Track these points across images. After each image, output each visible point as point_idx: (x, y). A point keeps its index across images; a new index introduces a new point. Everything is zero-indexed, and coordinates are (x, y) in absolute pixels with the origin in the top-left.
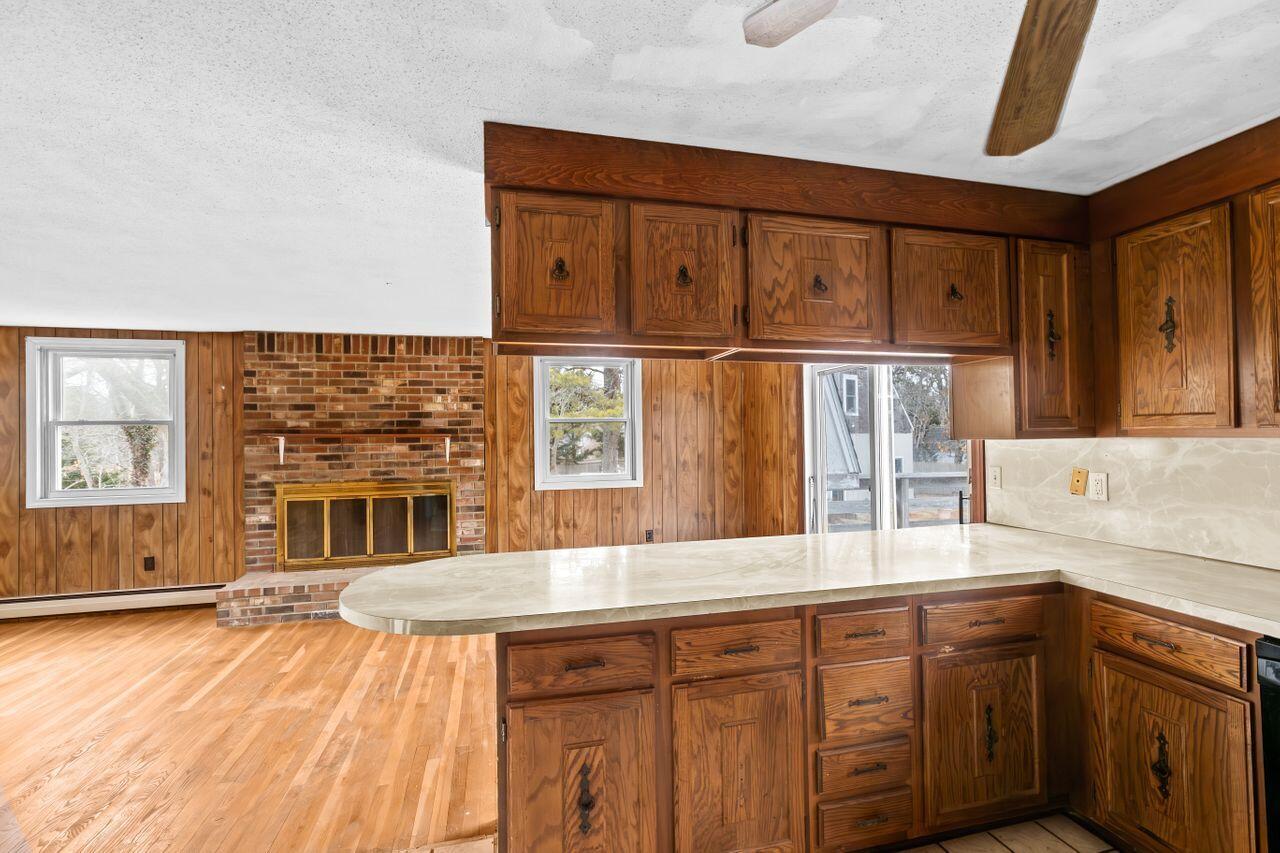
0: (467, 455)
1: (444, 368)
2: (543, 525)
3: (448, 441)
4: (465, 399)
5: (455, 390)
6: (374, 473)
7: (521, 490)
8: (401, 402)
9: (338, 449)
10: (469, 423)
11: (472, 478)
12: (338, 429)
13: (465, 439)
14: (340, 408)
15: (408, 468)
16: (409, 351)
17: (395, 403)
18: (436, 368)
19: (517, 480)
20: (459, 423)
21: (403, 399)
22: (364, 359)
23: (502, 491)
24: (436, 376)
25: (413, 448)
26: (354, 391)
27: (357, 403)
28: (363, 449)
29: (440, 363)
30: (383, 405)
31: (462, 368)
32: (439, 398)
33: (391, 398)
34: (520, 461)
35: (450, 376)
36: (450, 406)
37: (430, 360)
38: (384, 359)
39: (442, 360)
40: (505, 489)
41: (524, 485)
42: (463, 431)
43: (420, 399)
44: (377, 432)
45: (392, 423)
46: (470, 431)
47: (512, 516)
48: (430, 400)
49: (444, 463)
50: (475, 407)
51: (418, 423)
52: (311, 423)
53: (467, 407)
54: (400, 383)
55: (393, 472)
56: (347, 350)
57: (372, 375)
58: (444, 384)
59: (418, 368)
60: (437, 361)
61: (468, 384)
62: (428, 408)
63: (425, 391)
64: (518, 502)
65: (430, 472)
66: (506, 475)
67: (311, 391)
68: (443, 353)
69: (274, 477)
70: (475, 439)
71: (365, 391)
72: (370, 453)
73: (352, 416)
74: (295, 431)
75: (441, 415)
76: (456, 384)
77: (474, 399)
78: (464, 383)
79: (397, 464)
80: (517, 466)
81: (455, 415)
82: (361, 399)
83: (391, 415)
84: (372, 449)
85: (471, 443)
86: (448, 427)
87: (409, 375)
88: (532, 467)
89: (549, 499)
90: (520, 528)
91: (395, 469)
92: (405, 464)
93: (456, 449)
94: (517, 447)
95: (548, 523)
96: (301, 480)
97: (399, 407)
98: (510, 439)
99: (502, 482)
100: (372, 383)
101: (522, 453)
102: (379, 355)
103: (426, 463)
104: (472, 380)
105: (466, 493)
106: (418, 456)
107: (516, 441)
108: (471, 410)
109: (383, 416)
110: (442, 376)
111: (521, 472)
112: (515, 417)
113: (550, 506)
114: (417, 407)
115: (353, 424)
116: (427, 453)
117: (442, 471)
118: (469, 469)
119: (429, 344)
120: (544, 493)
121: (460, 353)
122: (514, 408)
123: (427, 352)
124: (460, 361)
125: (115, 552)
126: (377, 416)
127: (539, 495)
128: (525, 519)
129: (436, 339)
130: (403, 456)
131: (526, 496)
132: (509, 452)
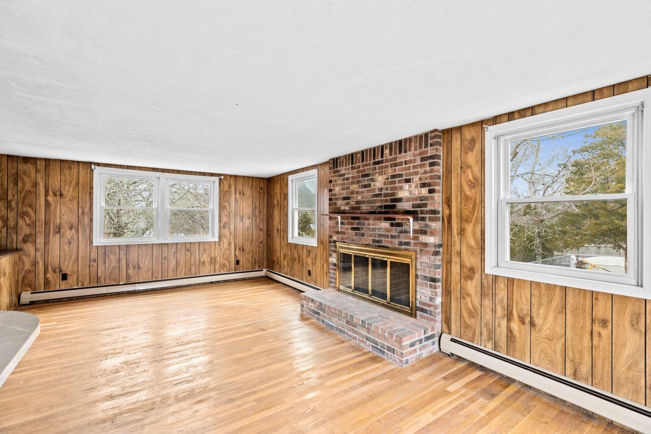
0: (424, 232)
1: (410, 161)
2: (494, 311)
3: (411, 220)
4: (423, 185)
5: (416, 178)
6: (374, 241)
7: (472, 269)
8: (386, 192)
9: (359, 224)
10: (425, 205)
11: (427, 253)
12: (359, 211)
13: (423, 219)
14: (360, 198)
15: (389, 239)
16: (391, 154)
17: (383, 192)
18: (406, 163)
19: (470, 260)
20: (419, 206)
21: (387, 189)
22: (369, 165)
23: (455, 269)
24: (405, 169)
25: (392, 225)
26: (365, 186)
27: (367, 195)
28: (369, 225)
29: (408, 159)
30: (378, 194)
31: (422, 159)
32: (406, 186)
33: (381, 189)
34: (472, 242)
35: (414, 167)
36: (414, 193)
37: (402, 157)
38: (378, 163)
39: (409, 156)
40: (458, 266)
41: (474, 266)
42: (422, 212)
43: (396, 188)
44: (374, 213)
45: (381, 207)
46: (427, 212)
47: (464, 294)
48: (401, 188)
49: (408, 237)
50: (431, 191)
51: (394, 206)
52: (349, 208)
53: (424, 191)
54: (386, 177)
55: (382, 241)
56: (363, 161)
57: (373, 174)
58: (410, 174)
59: (395, 165)
60: (406, 157)
61: (425, 172)
62: (401, 194)
63: (400, 182)
64: (469, 282)
65: (401, 244)
66: (459, 254)
67: (348, 188)
68: (410, 150)
69: (337, 238)
70: (431, 219)
71: (369, 185)
72: (372, 227)
73: (364, 202)
74: (344, 212)
75: (408, 200)
76: (417, 173)
77: (429, 185)
78: (422, 172)
79: (384, 236)
80: (469, 247)
81: (416, 199)
82: (368, 191)
83: (381, 201)
84: (373, 225)
85: (427, 222)
86: (412, 209)
87: (390, 172)
88: (483, 249)
89: (502, 285)
90: (471, 307)
91: (383, 239)
92: (388, 236)
93: (417, 227)
94: (469, 228)
95: (500, 311)
96: (346, 241)
97: (386, 195)
98: (463, 220)
99: (456, 259)
100: (373, 180)
101: (474, 234)
102: (376, 160)
103: (399, 236)
104: (428, 169)
105: (424, 265)
106: (394, 231)
107: (468, 222)
108: (427, 195)
109: (378, 201)
110: (409, 168)
111: (473, 253)
112: (467, 198)
113: (502, 293)
114: (394, 194)
115: (364, 207)
116: (399, 229)
117: (407, 244)
118: (426, 245)
119: (401, 145)
120: (496, 278)
121: (421, 148)
122: (468, 192)
123: (400, 152)
124: (421, 154)
125: (303, 265)
126: (374, 202)
127: (490, 279)
128: (476, 300)
129: (406, 140)
130: (387, 230)
131: (477, 277)
132: (462, 232)
